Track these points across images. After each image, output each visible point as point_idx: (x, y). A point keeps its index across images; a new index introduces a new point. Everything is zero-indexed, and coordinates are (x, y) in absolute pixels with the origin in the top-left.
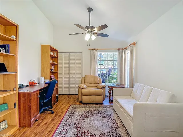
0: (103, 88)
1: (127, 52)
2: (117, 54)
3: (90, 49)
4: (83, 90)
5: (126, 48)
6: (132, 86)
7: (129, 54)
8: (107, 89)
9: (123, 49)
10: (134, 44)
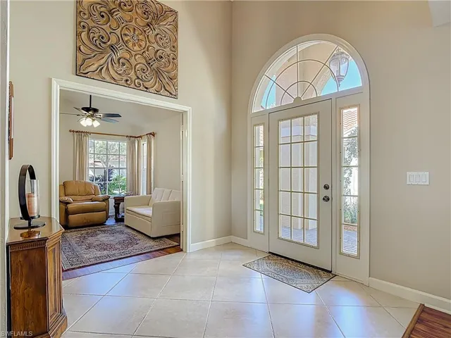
0: (106, 199)
1: (142, 143)
2: (126, 144)
3: (73, 131)
4: (69, 206)
5: (140, 137)
6: (149, 191)
7: (145, 145)
8: (112, 202)
9: (136, 137)
10: (153, 134)
